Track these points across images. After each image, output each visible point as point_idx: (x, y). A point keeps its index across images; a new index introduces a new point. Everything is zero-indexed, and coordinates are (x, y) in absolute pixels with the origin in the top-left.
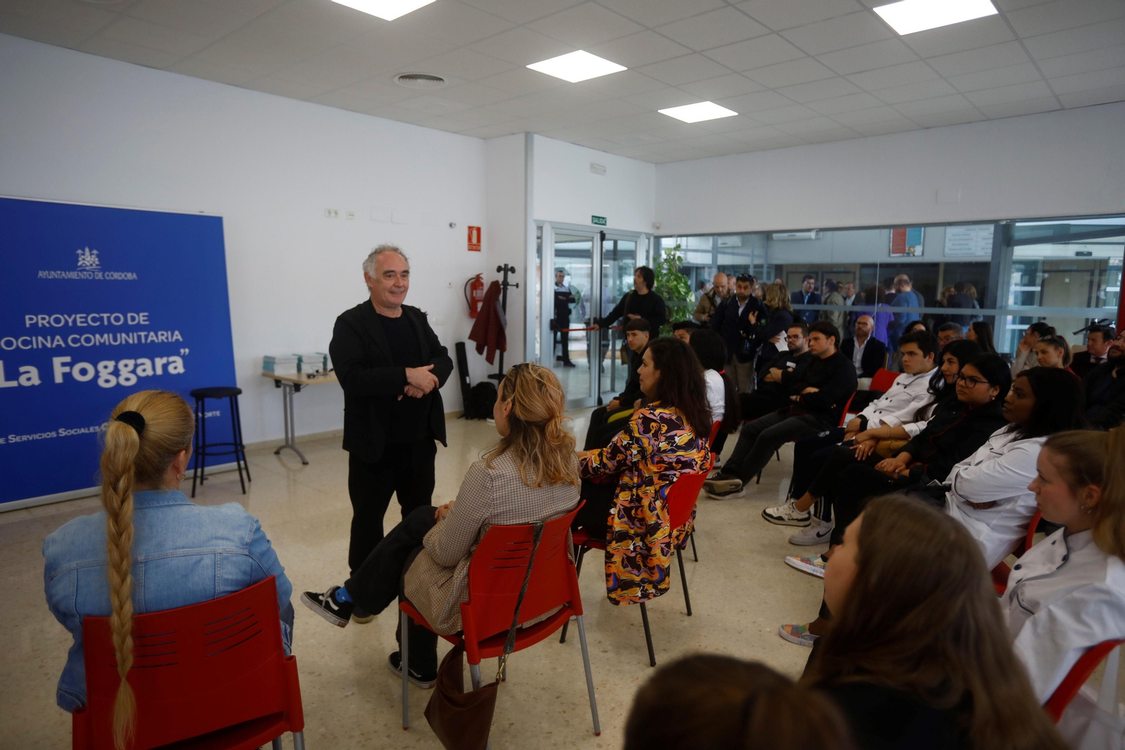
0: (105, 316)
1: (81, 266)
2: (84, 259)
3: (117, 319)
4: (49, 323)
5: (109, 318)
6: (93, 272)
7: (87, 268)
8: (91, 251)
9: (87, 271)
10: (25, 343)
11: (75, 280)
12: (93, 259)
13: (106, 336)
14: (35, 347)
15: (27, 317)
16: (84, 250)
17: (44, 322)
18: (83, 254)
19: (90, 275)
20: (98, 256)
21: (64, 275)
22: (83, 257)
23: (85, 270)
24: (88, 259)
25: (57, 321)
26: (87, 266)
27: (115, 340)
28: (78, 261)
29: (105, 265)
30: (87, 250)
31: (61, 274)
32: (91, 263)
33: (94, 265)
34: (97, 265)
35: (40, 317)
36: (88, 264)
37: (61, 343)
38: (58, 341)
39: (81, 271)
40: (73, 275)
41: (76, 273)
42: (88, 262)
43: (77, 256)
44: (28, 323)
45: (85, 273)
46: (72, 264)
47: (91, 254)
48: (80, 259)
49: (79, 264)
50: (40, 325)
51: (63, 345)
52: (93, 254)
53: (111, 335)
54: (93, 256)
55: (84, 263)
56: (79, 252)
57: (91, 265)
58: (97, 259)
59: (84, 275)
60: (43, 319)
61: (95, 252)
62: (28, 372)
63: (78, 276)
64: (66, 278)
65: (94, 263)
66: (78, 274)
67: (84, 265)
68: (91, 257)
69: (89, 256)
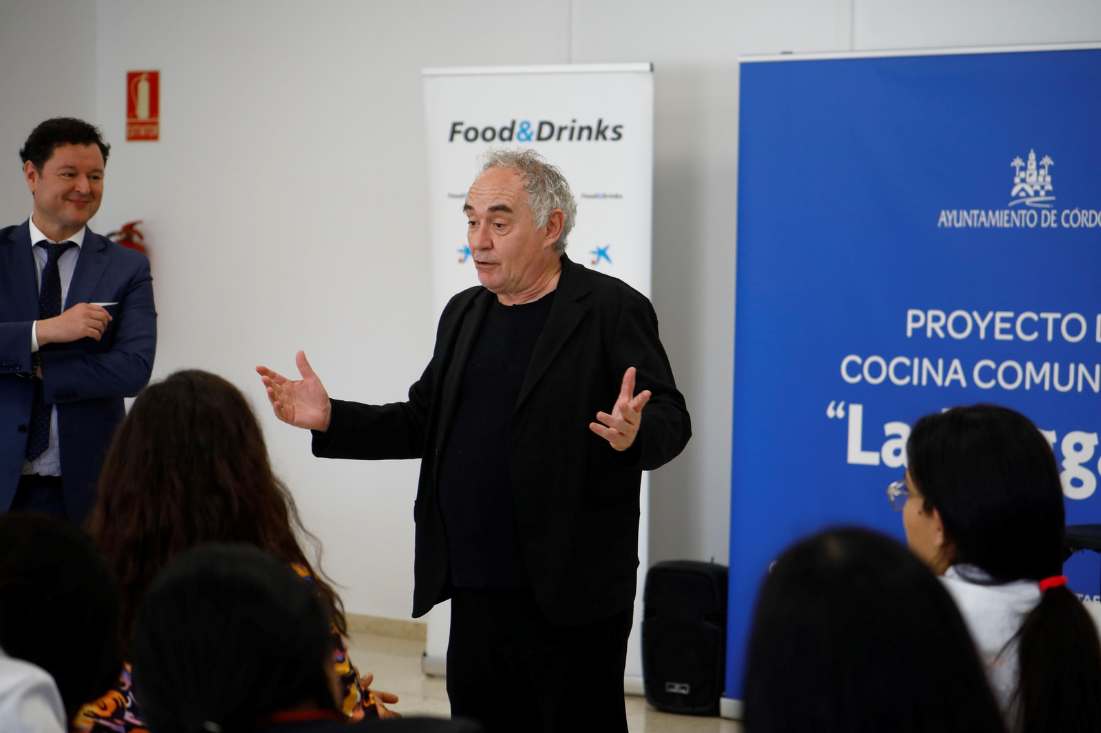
0: (1051, 317)
1: (1017, 197)
2: (1023, 181)
3: (1074, 328)
4: (944, 328)
5: (1057, 323)
6: (1039, 211)
7: (1028, 202)
8: (1038, 159)
9: (1028, 208)
10: (902, 371)
11: (1003, 229)
12: (1041, 179)
13: (1046, 367)
14: (915, 382)
15: (911, 313)
16: (1025, 159)
17: (937, 326)
18: (1024, 169)
19: (1032, 218)
20: (1052, 171)
21: (983, 219)
22: (1022, 175)
23: (1023, 206)
24: (1034, 178)
25: (960, 325)
26: (1028, 196)
27: (1064, 380)
28: (1014, 185)
29: (1064, 195)
30: (1032, 156)
31: (979, 216)
32: (1037, 187)
33: (1042, 193)
34: (1048, 193)
35: (931, 313)
36: (1031, 192)
37: (961, 376)
38: (956, 372)
39: (1016, 208)
40: (999, 219)
41: (1007, 212)
42: (1032, 186)
43: (1013, 172)
44: (911, 326)
45: (1023, 212)
46: (999, 195)
47: (1039, 167)
48: (1017, 180)
49: (1014, 192)
50: (929, 334)
51: (964, 384)
52: (1043, 167)
53: (1056, 366)
54: (1042, 172)
55: (1023, 190)
56: (1018, 162)
57: (1037, 193)
58: (1048, 179)
59: (1021, 219)
60: (936, 319)
61: (1047, 161)
62: (897, 436)
63: (1009, 221)
64: (987, 225)
65: (1042, 187)
66: (1009, 215)
67: (1023, 194)
68: (1038, 174)
69: (1035, 173)
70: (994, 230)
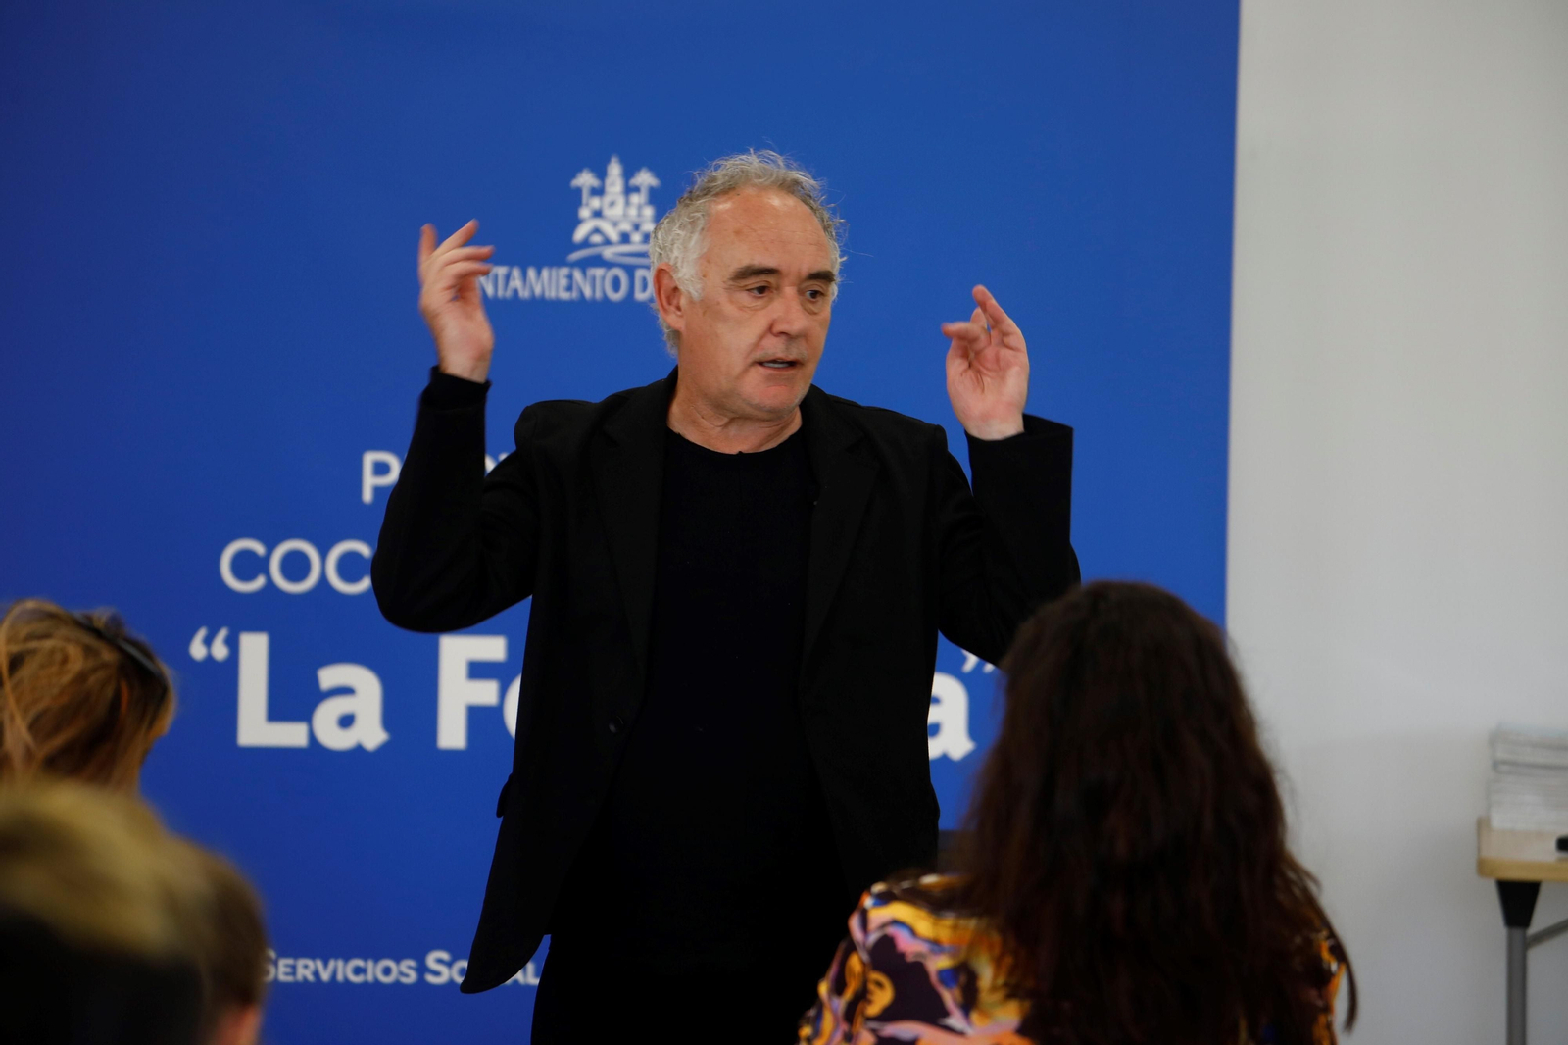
1: (586, 243)
2: (598, 214)
6: (630, 270)
7: (608, 253)
8: (628, 174)
9: (608, 265)
11: (557, 303)
12: (633, 212)
15: (369, 459)
16: (602, 174)
18: (598, 192)
19: (616, 284)
20: (654, 197)
21: (516, 282)
22: (596, 203)
23: (598, 261)
24: (618, 211)
26: (607, 242)
28: (577, 222)
30: (615, 169)
31: (508, 278)
32: (626, 227)
33: (636, 238)
34: (647, 238)
36: (614, 235)
39: (584, 264)
40: (550, 283)
41: (564, 271)
42: (615, 224)
43: (575, 198)
44: (369, 482)
45: (598, 272)
47: (629, 190)
48: (584, 213)
49: (580, 234)
52: (637, 190)
54: (635, 199)
55: (597, 231)
57: (625, 238)
58: (648, 211)
59: (595, 285)
61: (645, 179)
62: (346, 691)
63: (569, 288)
64: (524, 294)
65: (637, 227)
66: (570, 277)
67: (596, 239)
68: (627, 203)
69: (621, 201)
70: (539, 304)
